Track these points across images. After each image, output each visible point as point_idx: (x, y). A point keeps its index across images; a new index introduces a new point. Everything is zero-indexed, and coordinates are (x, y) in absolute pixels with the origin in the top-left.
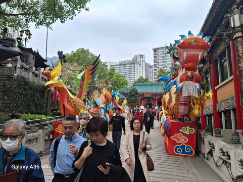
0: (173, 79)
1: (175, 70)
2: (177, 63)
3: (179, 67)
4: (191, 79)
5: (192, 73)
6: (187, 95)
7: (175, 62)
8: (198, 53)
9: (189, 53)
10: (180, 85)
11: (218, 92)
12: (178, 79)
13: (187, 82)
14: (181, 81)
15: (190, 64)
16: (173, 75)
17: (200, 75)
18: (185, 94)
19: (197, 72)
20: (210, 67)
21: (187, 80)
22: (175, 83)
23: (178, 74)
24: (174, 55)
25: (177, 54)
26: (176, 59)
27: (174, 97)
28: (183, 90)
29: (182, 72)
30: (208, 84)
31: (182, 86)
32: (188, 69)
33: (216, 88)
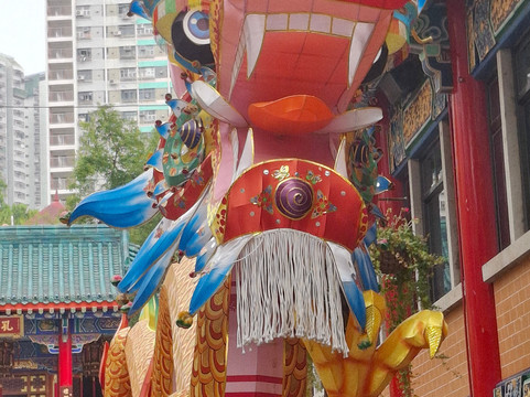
0: (173, 211)
1: (191, 140)
2: (205, 92)
3: (216, 122)
4: (299, 214)
5: (301, 170)
6: (269, 335)
7: (186, 78)
8: (341, 27)
9: (280, 23)
10: (222, 258)
11: (505, 299)
12: (208, 211)
13: (267, 237)
14: (231, 227)
15: (291, 107)
16: (173, 182)
17: (365, 184)
18: (254, 329)
19: (340, 169)
20: (447, 119)
21: (267, 223)
22: (187, 243)
23: (208, 173)
24: (177, 28)
25: (204, 23)
26: (193, 59)
27: (185, 342)
28: (242, 292)
29: (235, 162)
30: (434, 245)
31: (236, 268)
32: (276, 140)
33: (489, 270)
